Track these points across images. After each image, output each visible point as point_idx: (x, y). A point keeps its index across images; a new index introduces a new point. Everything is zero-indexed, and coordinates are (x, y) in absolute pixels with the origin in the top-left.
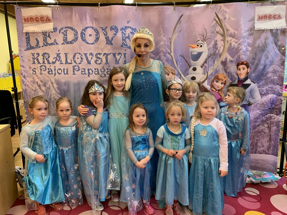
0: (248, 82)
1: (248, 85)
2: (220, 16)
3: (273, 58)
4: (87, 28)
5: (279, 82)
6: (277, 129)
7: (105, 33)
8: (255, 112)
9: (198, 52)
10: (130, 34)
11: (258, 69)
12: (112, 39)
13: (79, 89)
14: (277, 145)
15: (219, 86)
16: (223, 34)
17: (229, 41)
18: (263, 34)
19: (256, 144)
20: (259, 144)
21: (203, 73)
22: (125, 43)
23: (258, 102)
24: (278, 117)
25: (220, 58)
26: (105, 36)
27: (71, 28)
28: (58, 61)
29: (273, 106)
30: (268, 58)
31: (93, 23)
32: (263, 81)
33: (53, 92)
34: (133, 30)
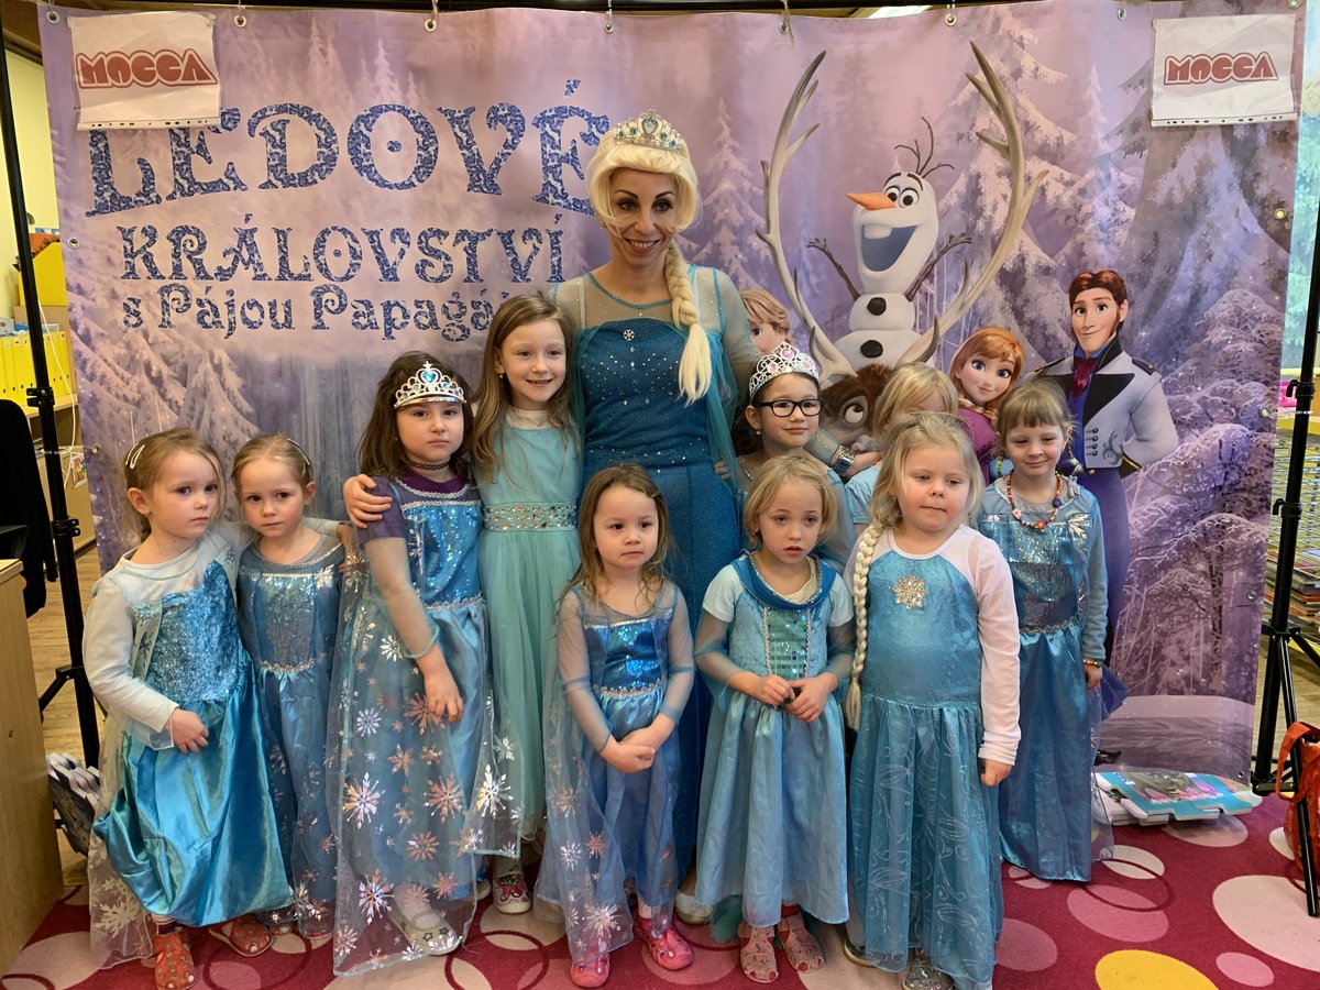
0: (1121, 365)
1: (1122, 381)
2: (993, 62)
3: (1233, 256)
4: (377, 111)
5: (1259, 365)
6: (1252, 581)
7: (465, 139)
8: (1150, 505)
9: (895, 231)
10: (580, 144)
11: (1167, 305)
12: (494, 166)
13: (344, 398)
14: (1248, 653)
15: (990, 382)
16: (1007, 144)
17: (1035, 174)
18: (1188, 149)
19: (1158, 650)
20: (1171, 652)
21: (915, 326)
22: (558, 185)
23: (1164, 460)
24: (1253, 524)
25: (993, 255)
26: (465, 151)
27: (306, 114)
28: (246, 265)
29: (1234, 477)
30: (1210, 257)
31: (405, 89)
32: (1189, 364)
33: (224, 409)
34: (594, 126)
